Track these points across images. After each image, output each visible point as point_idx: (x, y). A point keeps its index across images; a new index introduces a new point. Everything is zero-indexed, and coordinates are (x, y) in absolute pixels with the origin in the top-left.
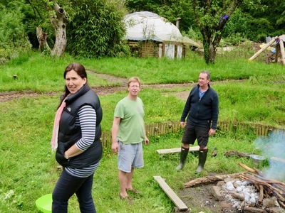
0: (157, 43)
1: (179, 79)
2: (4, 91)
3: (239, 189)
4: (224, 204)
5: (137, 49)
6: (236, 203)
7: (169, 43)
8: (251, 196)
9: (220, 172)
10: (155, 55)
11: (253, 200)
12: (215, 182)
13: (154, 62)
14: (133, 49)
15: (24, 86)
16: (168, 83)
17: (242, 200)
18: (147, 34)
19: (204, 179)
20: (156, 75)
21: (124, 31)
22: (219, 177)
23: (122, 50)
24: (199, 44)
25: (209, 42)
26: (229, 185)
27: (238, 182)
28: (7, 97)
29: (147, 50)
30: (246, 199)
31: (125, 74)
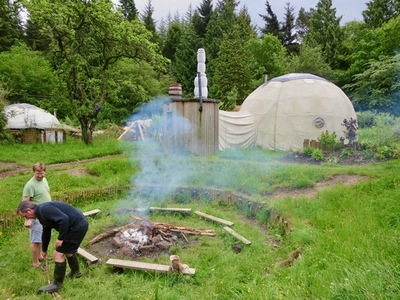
0: (39, 131)
1: (66, 159)
3: (134, 235)
4: (125, 249)
5: (20, 136)
6: (134, 246)
7: (50, 130)
8: (142, 238)
9: (115, 226)
10: (38, 140)
11: (145, 240)
12: (113, 234)
13: (39, 146)
14: (16, 137)
16: (57, 163)
17: (137, 242)
18: (29, 123)
19: (104, 234)
20: (44, 157)
21: (6, 121)
22: (116, 230)
23: (5, 138)
24: (78, 130)
25: (86, 127)
26: (126, 234)
27: (132, 230)
29: (31, 137)
30: (140, 241)
31: (14, 159)
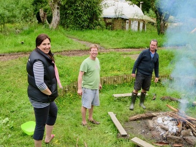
0: (124, 20)
1: (136, 45)
2: (14, 52)
3: (165, 123)
4: (154, 133)
5: (110, 24)
6: (163, 133)
7: (133, 20)
8: (173, 128)
9: (156, 111)
10: (123, 28)
11: (175, 131)
12: (151, 117)
13: (121, 33)
14: (108, 24)
15: (28, 49)
16: (128, 48)
17: (167, 130)
18: (117, 14)
19: (143, 115)
20: (120, 42)
21: (101, 11)
22: (154, 114)
23: (99, 25)
24: (154, 21)
25: (160, 19)
26: (159, 120)
27: (166, 118)
28: (16, 56)
29: (117, 25)
30: (170, 130)
31: (99, 41)
